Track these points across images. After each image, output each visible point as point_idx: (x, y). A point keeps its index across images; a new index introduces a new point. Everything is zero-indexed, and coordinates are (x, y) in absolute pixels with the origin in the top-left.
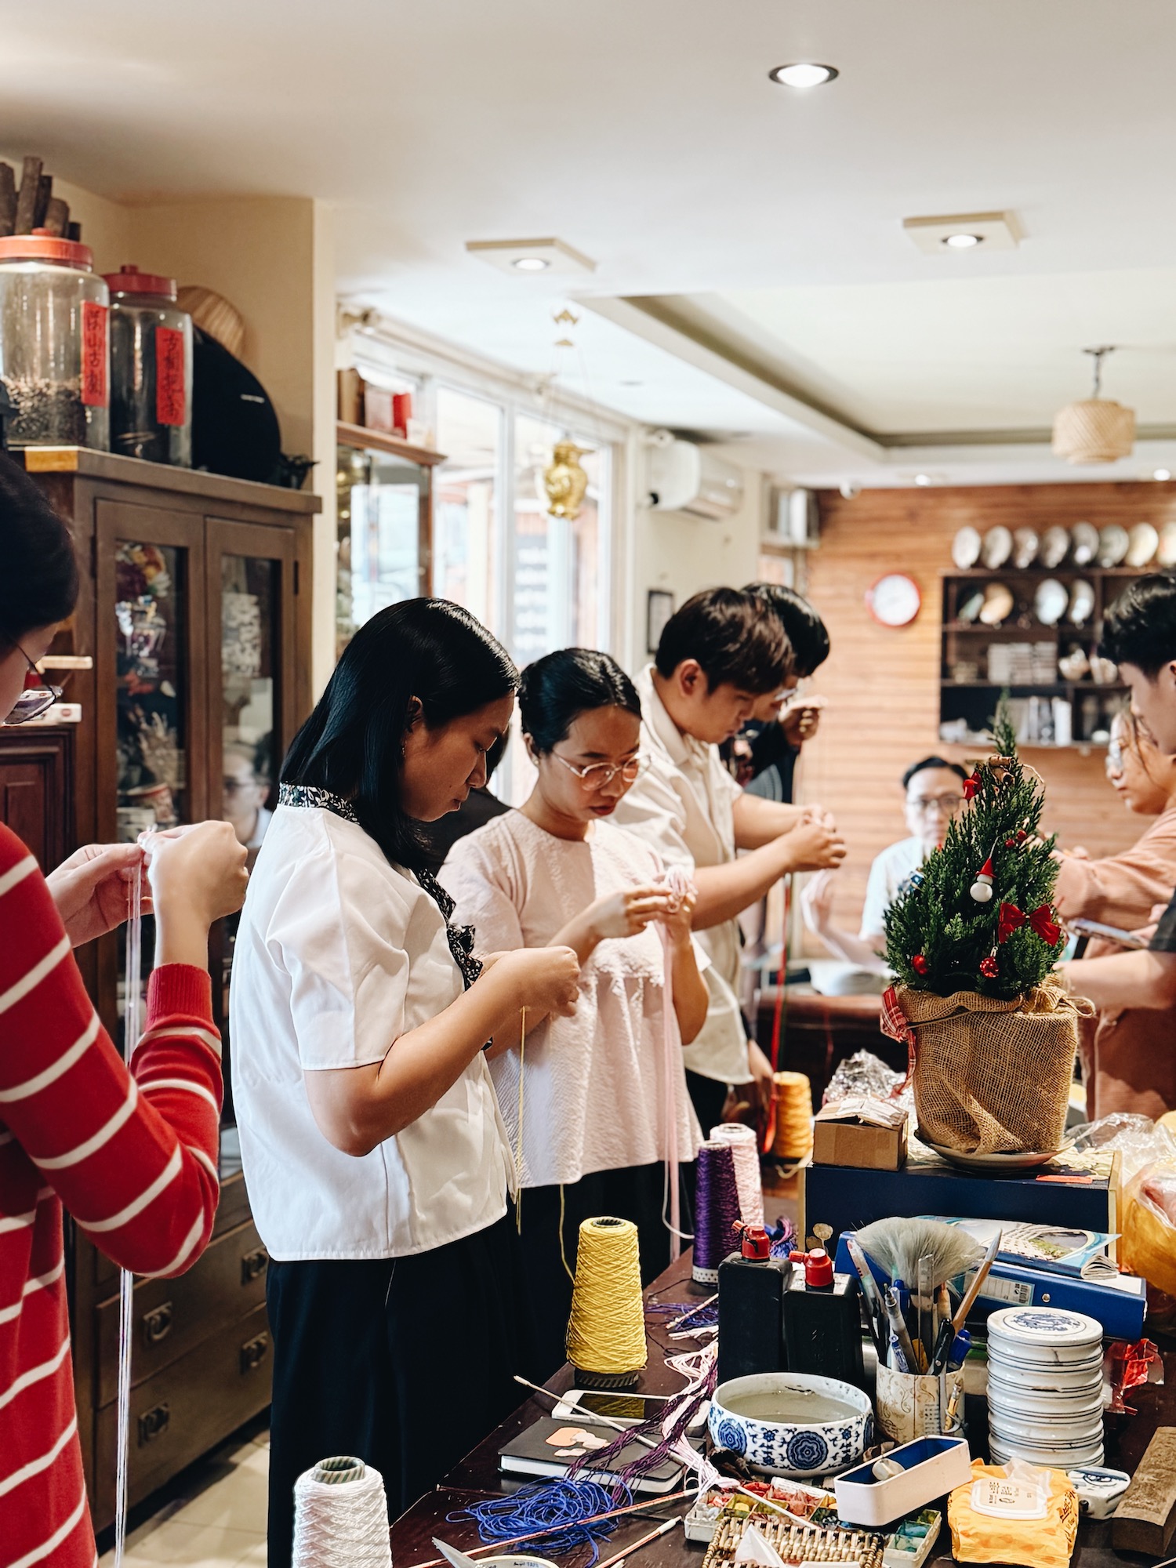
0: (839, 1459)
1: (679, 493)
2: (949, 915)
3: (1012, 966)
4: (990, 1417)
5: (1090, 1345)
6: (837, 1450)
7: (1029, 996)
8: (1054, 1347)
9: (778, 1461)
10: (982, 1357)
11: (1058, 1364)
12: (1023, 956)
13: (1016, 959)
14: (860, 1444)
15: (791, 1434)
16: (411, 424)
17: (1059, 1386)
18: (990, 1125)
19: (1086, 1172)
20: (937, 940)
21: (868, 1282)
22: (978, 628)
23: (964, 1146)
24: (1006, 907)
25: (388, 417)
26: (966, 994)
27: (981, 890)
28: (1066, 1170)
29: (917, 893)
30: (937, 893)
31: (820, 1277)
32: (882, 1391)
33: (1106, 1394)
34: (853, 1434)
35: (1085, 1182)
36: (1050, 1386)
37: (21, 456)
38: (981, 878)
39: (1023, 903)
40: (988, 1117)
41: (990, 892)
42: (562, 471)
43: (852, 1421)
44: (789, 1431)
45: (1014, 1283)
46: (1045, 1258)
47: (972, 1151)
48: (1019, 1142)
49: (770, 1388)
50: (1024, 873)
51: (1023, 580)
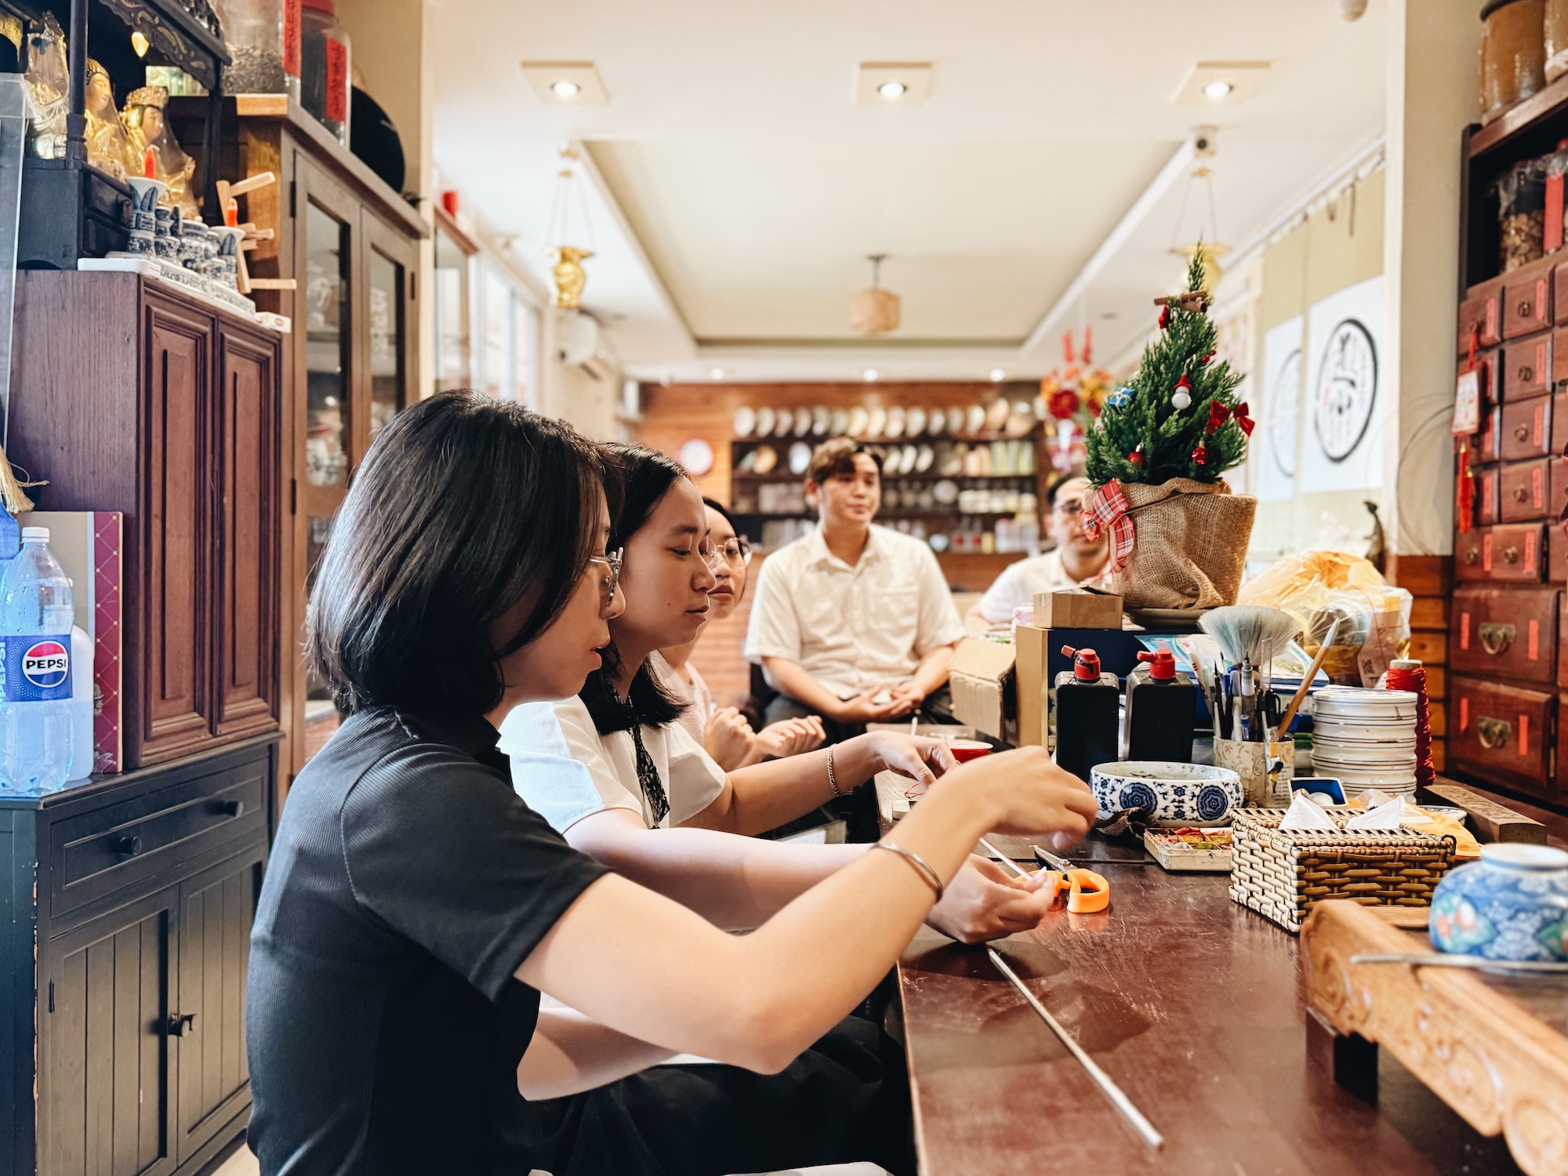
3: (1219, 453)
9: (1188, 814)
12: (1229, 444)
13: (1223, 448)
15: (1199, 789)
16: (461, 212)
17: (1399, 738)
18: (1207, 582)
20: (1153, 438)
22: (754, 474)
23: (1186, 602)
24: (1215, 405)
26: (1179, 479)
27: (1181, 398)
36: (1391, 738)
37: (233, 101)
38: (1178, 391)
40: (1205, 576)
41: (1189, 400)
42: (568, 268)
44: (1197, 786)
47: (1190, 605)
48: (1222, 600)
51: (781, 444)
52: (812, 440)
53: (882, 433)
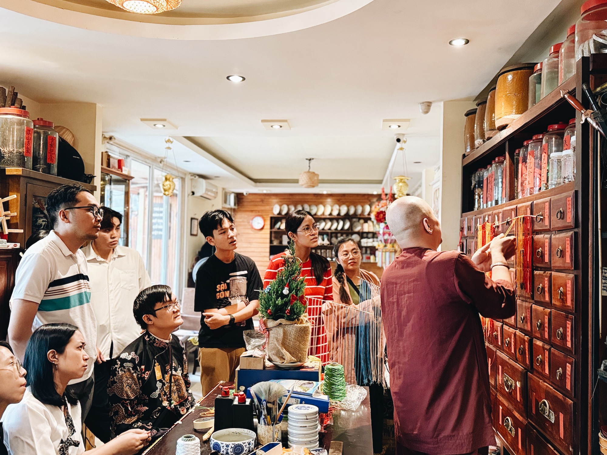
0: (247, 451)
1: (200, 192)
2: (277, 298)
3: (294, 311)
4: (288, 436)
5: (316, 413)
6: (247, 448)
7: (298, 320)
8: (306, 415)
9: (230, 453)
10: (286, 419)
11: (307, 419)
12: (297, 309)
13: (295, 310)
14: (253, 446)
16: (123, 168)
17: (307, 425)
18: (288, 356)
19: (313, 368)
20: (274, 305)
21: (256, 400)
22: (280, 230)
23: (281, 362)
24: (293, 296)
25: (117, 166)
26: (282, 319)
27: (286, 291)
28: (308, 367)
29: (269, 292)
30: (274, 292)
31: (242, 400)
32: (259, 431)
33: (319, 427)
34: (251, 444)
35: (313, 370)
36: (305, 425)
38: (286, 288)
39: (297, 294)
40: (288, 353)
41: (288, 292)
42: (168, 183)
43: (251, 440)
45: (295, 399)
46: (303, 391)
47: (283, 363)
48: (296, 360)
49: (227, 433)
50: (297, 287)
53: (331, 214)
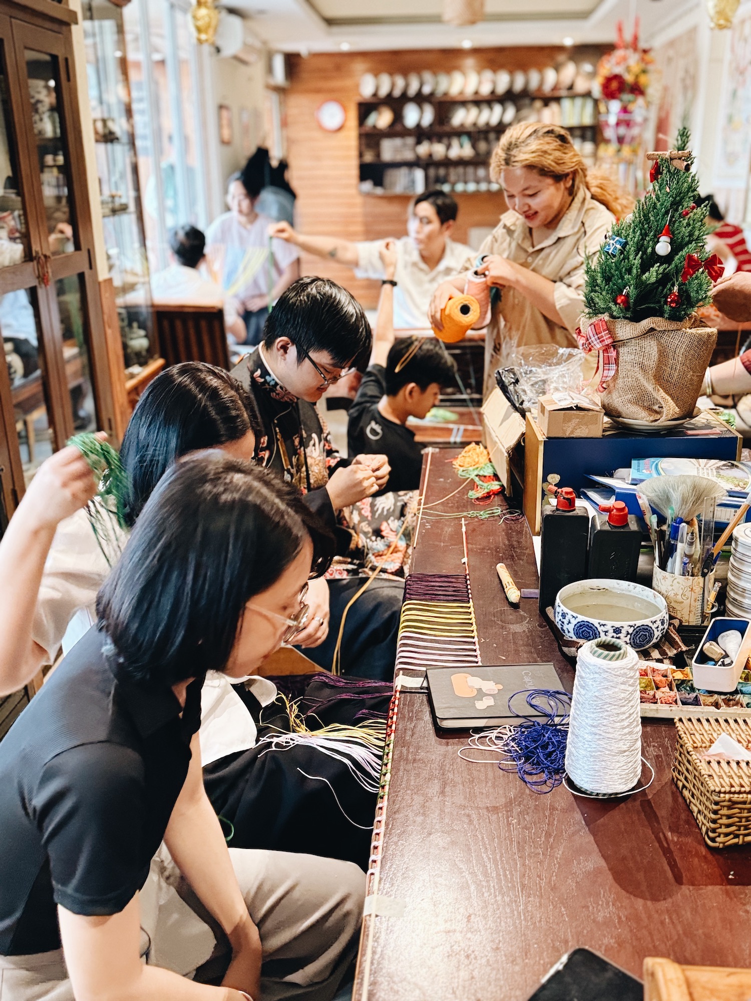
1: (231, 47)
6: (659, 633)
7: (690, 318)
12: (698, 291)
13: (692, 294)
15: (632, 628)
18: (669, 405)
19: (709, 427)
22: (375, 131)
23: (652, 418)
24: (690, 258)
26: (656, 319)
27: (663, 247)
31: (618, 520)
32: (664, 587)
38: (663, 239)
40: (668, 398)
41: (669, 248)
44: (631, 626)
45: (733, 510)
47: (656, 420)
48: (681, 413)
51: (396, 103)
52: (420, 99)
53: (476, 93)
